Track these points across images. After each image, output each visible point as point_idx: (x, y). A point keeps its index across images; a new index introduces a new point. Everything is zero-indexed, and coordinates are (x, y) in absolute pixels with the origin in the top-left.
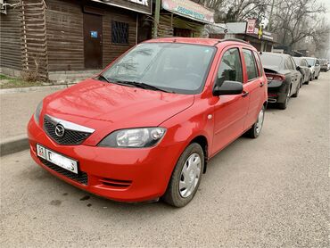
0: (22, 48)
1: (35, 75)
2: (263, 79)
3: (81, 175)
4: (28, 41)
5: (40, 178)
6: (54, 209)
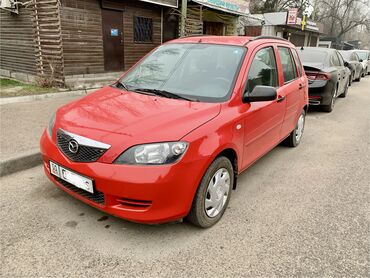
0: (36, 50)
2: (303, 79)
3: (97, 195)
4: (42, 43)
5: (55, 197)
6: (69, 231)
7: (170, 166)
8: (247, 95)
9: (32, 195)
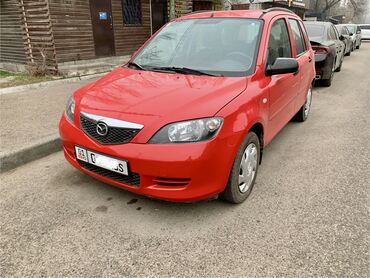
0: (24, 38)
1: (43, 68)
2: (309, 53)
3: (132, 177)
4: (30, 30)
5: (77, 183)
6: (100, 216)
9: (53, 183)
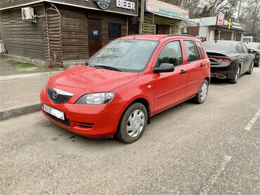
0: (46, 45)
3: (66, 121)
4: (50, 40)
7: (105, 105)
8: (156, 69)
9: (36, 125)
